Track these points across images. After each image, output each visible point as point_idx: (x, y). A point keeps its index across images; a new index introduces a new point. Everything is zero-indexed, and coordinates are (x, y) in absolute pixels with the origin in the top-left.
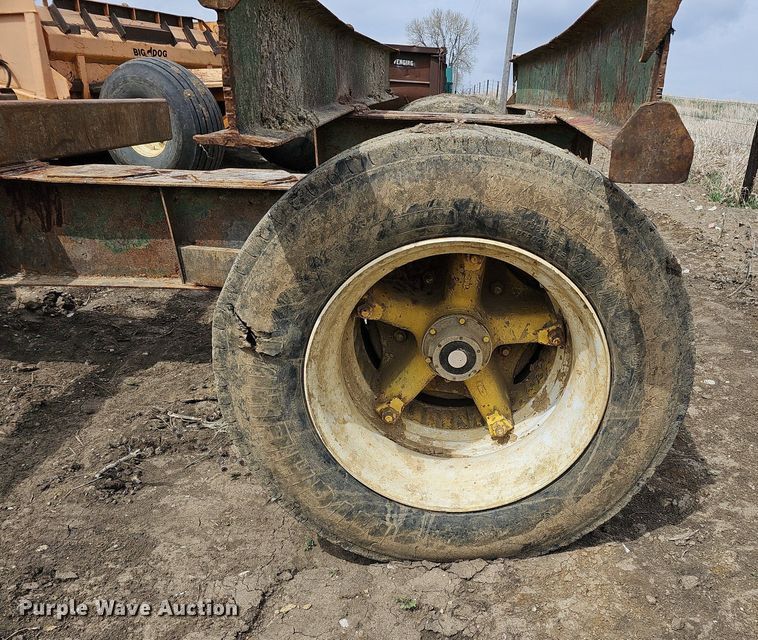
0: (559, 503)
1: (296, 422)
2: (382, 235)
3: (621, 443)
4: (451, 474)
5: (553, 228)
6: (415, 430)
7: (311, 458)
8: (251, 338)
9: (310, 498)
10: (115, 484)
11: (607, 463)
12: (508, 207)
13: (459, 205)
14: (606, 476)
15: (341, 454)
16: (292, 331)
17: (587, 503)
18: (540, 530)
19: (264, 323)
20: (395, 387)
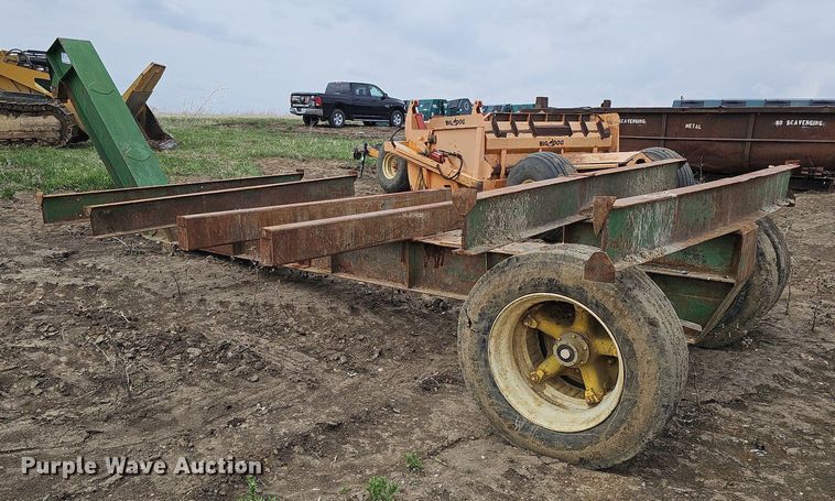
0: (598, 438)
1: (483, 363)
2: (520, 289)
3: (628, 412)
4: (554, 413)
5: (590, 295)
6: (550, 391)
7: (487, 381)
8: (470, 323)
9: (486, 402)
10: (427, 387)
11: (622, 421)
12: (570, 283)
13: (551, 280)
14: (622, 429)
15: (501, 384)
16: (484, 324)
17: (612, 443)
18: (587, 452)
19: (475, 318)
20: (543, 366)
